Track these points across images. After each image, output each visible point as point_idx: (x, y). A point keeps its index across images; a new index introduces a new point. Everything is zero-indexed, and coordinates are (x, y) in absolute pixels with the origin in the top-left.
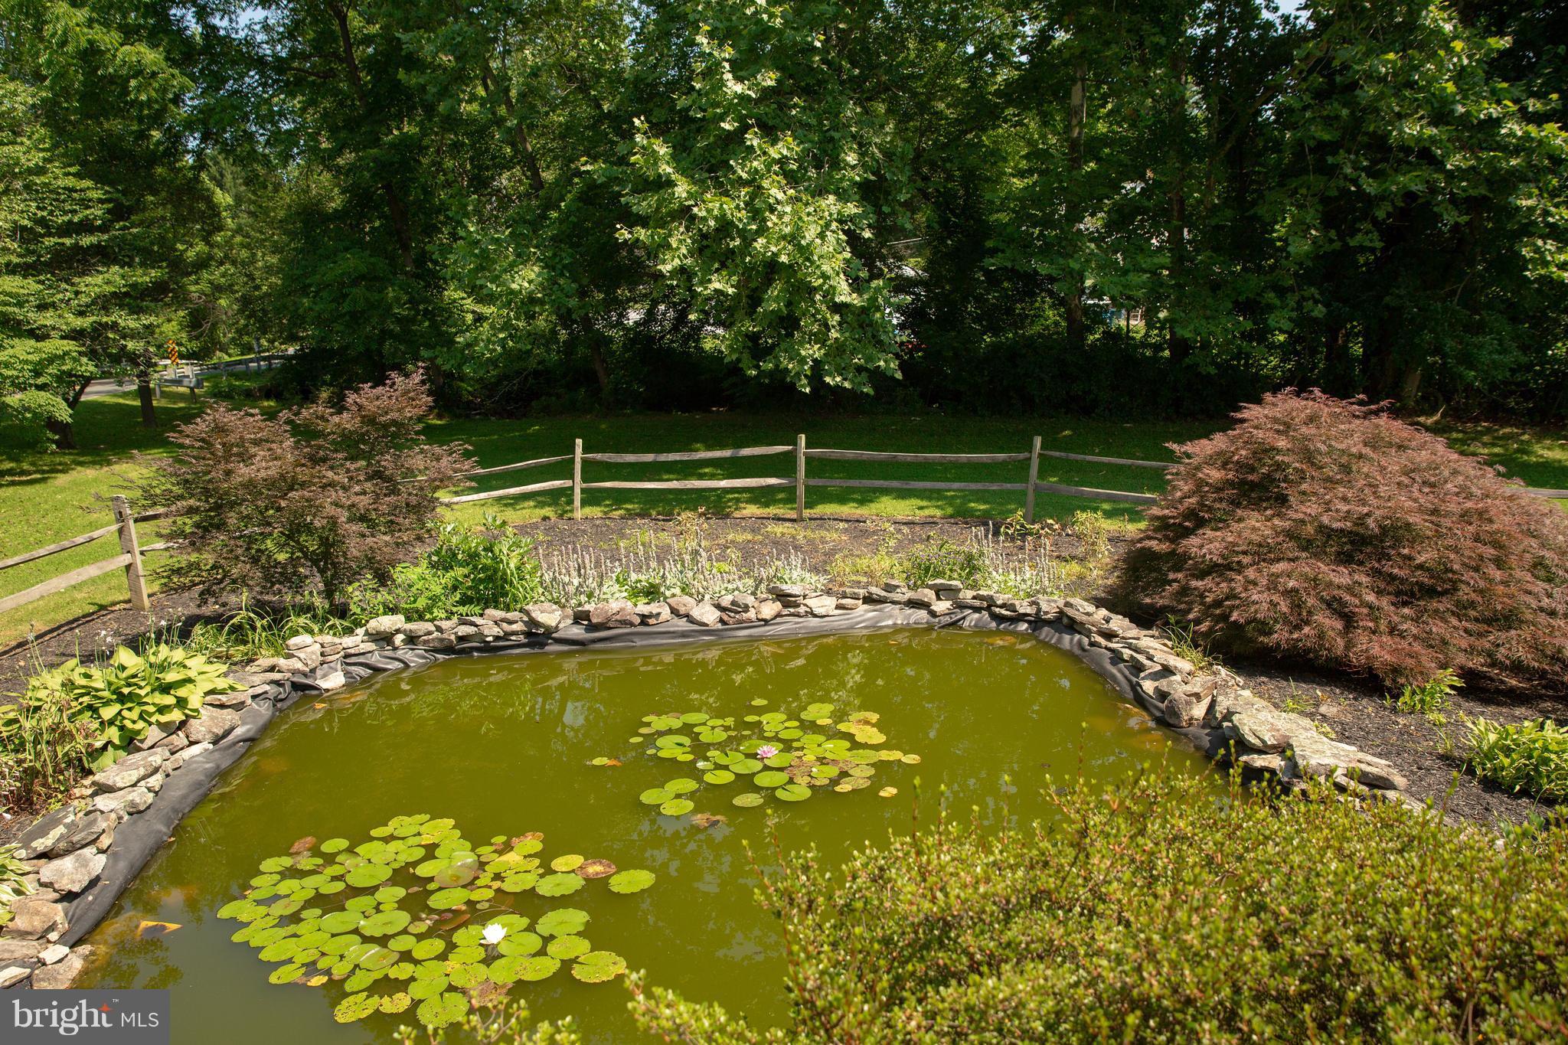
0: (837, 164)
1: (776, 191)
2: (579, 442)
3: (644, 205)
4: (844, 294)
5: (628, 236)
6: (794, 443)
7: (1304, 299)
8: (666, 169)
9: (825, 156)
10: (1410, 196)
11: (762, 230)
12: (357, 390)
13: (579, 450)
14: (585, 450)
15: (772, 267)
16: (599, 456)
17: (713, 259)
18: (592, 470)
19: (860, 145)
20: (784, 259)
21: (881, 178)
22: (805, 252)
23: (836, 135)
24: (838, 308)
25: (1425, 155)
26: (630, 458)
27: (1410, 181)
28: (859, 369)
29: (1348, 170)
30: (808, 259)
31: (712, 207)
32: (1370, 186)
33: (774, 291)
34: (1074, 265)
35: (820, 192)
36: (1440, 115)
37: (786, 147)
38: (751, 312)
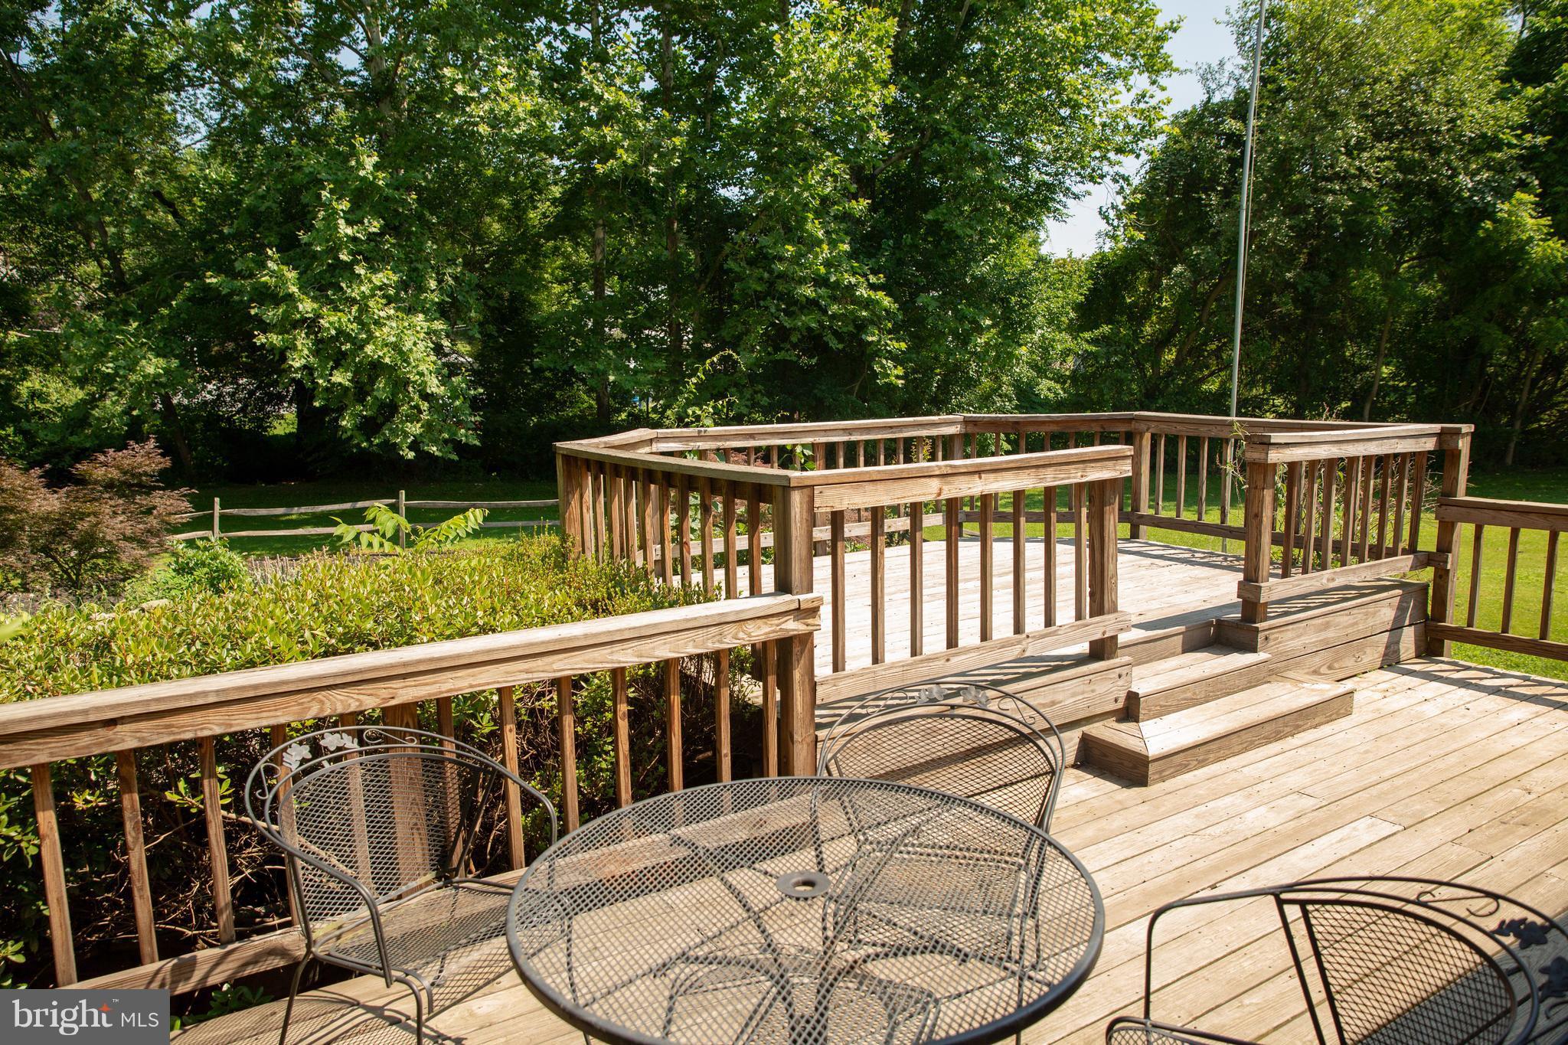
0: (421, 288)
1: (378, 309)
2: (217, 500)
3: (271, 314)
4: (434, 386)
5: (264, 340)
6: (397, 497)
7: (756, 392)
8: (294, 289)
9: (413, 282)
10: (809, 329)
11: (371, 337)
12: (104, 453)
13: (217, 507)
14: (223, 507)
15: (376, 367)
16: (235, 511)
17: (328, 358)
18: (228, 523)
19: (438, 274)
20: (387, 360)
21: (454, 299)
22: (404, 356)
23: (420, 267)
24: (426, 397)
25: (812, 304)
26: (263, 512)
27: (809, 320)
28: (446, 442)
29: (773, 310)
30: (405, 361)
31: (331, 320)
32: (788, 323)
33: (381, 384)
34: (601, 367)
35: (410, 311)
36: (820, 282)
37: (386, 277)
38: (361, 400)
